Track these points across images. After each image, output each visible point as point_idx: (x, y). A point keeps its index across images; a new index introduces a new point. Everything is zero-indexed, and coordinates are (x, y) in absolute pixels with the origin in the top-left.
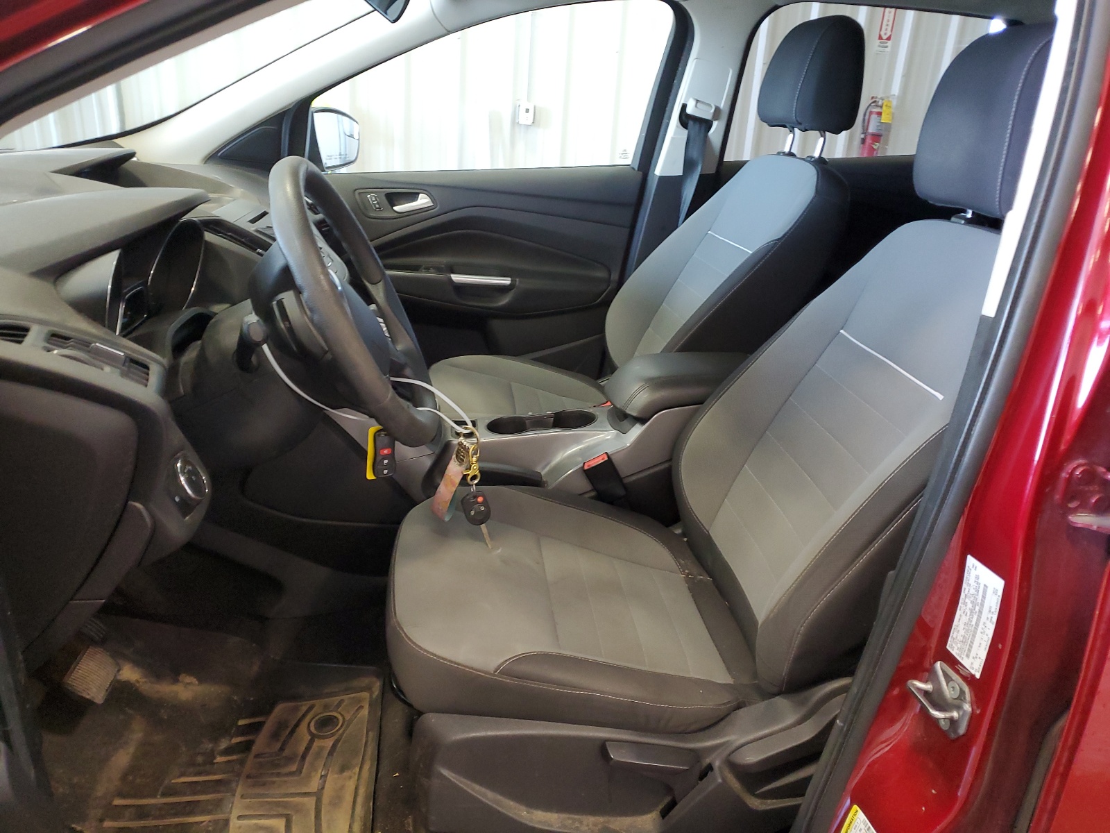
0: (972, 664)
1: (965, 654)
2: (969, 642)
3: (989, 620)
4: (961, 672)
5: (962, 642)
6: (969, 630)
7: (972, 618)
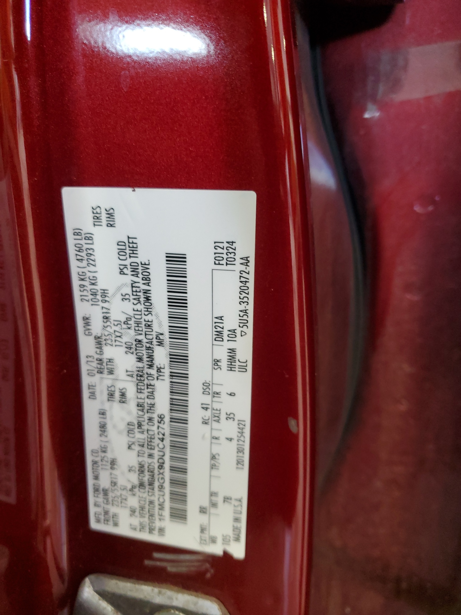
0: (203, 530)
1: (166, 513)
2: (167, 474)
3: (224, 364)
4: (171, 569)
5: (141, 485)
6: (151, 439)
7: (151, 395)
